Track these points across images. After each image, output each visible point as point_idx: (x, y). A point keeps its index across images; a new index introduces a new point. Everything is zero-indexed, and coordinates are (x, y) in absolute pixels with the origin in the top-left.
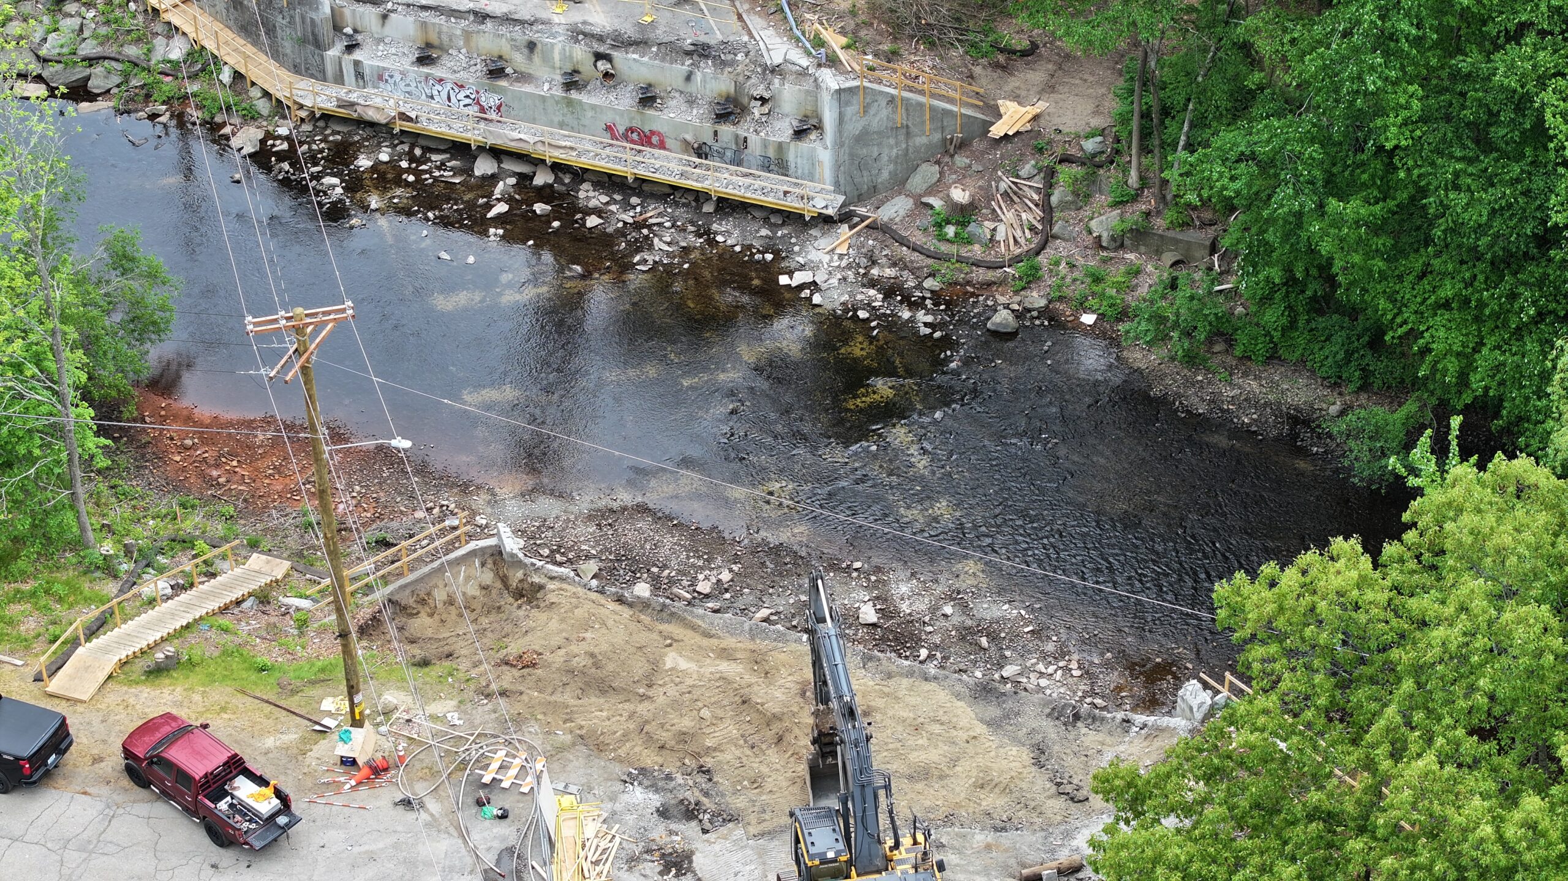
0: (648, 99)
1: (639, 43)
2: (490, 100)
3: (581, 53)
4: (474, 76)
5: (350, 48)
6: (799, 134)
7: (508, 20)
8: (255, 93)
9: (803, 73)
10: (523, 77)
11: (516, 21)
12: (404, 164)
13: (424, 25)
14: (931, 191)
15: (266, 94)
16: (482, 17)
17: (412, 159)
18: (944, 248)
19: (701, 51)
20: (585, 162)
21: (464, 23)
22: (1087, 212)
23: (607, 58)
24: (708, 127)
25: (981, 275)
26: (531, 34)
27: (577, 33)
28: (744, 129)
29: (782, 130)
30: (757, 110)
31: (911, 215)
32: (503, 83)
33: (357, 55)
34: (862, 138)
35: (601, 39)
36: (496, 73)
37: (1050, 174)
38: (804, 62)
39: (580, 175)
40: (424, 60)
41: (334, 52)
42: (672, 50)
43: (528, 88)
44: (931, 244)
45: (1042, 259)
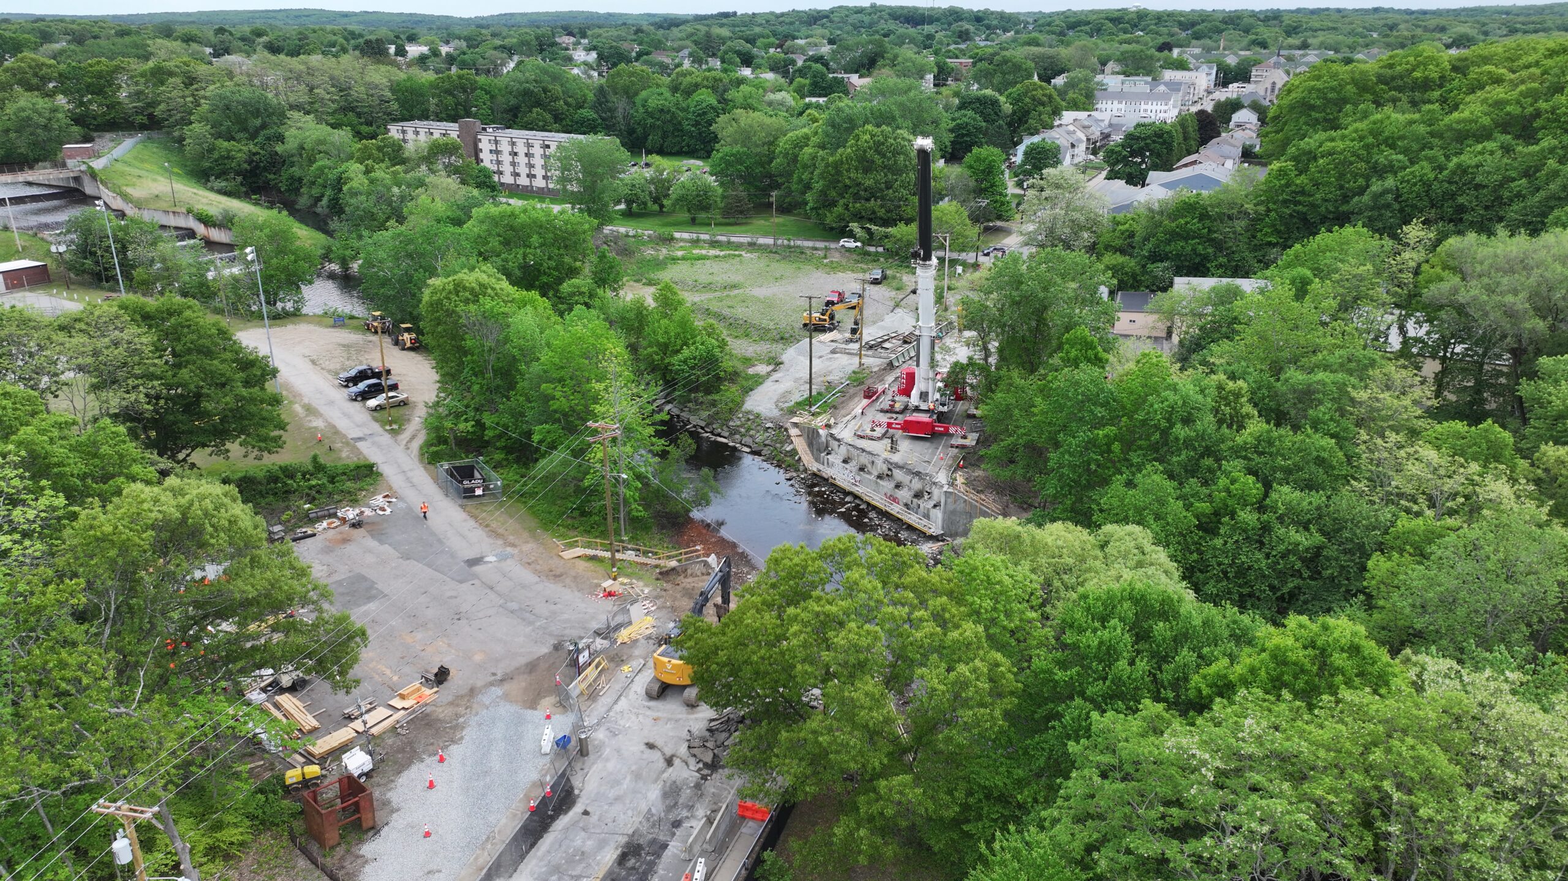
0: (898, 486)
1: (901, 467)
2: (858, 478)
3: (885, 467)
4: (855, 469)
5: (828, 454)
6: (935, 506)
7: (870, 453)
10: (869, 473)
13: (848, 451)
16: (863, 450)
19: (918, 474)
20: (874, 503)
21: (858, 452)
23: (892, 471)
24: (911, 499)
27: (886, 461)
28: (920, 502)
29: (932, 503)
30: (926, 496)
32: (862, 473)
33: (829, 457)
34: (953, 512)
35: (891, 464)
36: (862, 469)
38: (944, 482)
39: (874, 508)
40: (845, 461)
41: (823, 455)
42: (910, 472)
43: (867, 476)
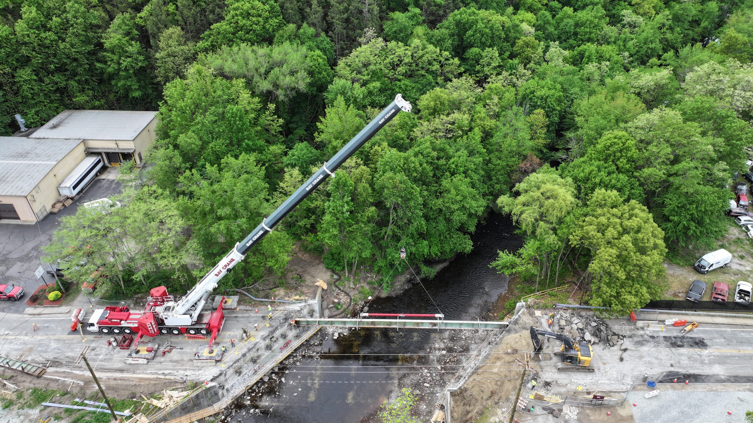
0: (284, 337)
1: (276, 329)
4: (250, 366)
5: (223, 389)
7: (250, 350)
8: (207, 419)
9: (305, 306)
10: (259, 357)
11: (252, 349)
12: (253, 395)
13: (235, 368)
14: (328, 305)
15: (211, 416)
16: (244, 355)
17: (253, 393)
18: (342, 310)
21: (242, 359)
22: (347, 286)
23: (273, 337)
24: (298, 330)
25: (351, 308)
26: (257, 348)
27: (264, 339)
31: (330, 311)
32: (258, 361)
33: (226, 388)
35: (269, 335)
36: (254, 361)
37: (337, 287)
38: (303, 304)
40: (239, 374)
41: (220, 392)
43: (263, 357)
44: (339, 312)
45: (353, 298)
